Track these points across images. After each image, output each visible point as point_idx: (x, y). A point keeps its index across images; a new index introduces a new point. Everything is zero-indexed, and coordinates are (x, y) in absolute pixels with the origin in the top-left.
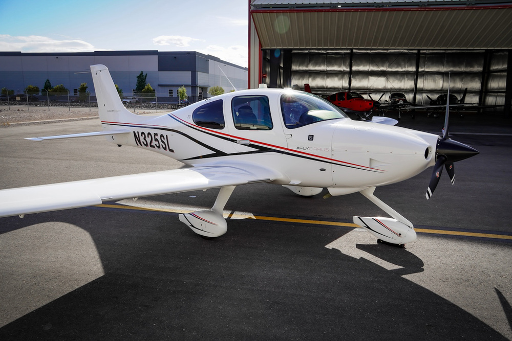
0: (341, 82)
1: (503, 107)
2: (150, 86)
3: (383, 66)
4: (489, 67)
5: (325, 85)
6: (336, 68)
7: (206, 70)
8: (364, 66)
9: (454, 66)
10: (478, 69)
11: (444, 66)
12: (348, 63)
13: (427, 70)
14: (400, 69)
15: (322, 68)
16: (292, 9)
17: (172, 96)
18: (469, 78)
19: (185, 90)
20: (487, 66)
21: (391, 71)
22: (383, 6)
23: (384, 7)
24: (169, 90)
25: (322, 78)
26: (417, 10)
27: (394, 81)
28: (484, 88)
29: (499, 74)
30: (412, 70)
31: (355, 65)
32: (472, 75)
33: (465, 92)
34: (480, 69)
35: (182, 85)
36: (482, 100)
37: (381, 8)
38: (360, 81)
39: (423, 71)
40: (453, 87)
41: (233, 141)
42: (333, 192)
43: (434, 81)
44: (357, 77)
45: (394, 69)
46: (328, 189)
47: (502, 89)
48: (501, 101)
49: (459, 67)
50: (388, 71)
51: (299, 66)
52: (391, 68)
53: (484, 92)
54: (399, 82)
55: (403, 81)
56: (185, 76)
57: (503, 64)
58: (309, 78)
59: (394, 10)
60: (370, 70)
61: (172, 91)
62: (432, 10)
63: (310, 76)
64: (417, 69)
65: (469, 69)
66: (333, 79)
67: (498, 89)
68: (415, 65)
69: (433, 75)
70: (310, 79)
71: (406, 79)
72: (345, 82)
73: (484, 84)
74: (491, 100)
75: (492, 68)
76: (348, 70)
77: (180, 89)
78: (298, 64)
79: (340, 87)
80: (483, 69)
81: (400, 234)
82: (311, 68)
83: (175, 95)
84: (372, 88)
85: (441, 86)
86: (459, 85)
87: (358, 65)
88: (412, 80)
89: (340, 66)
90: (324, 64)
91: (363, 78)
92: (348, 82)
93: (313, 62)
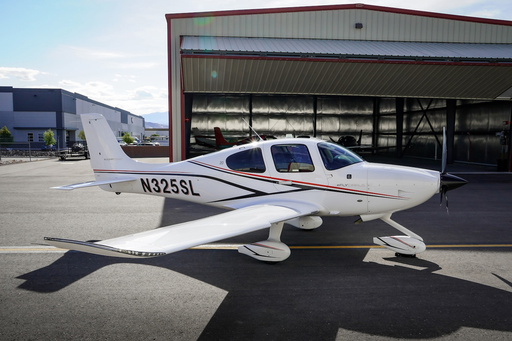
0: (241, 124)
1: (394, 148)
2: (7, 130)
3: (282, 109)
4: (378, 110)
5: (225, 128)
6: (235, 110)
7: (73, 111)
8: (264, 108)
9: (348, 109)
10: (369, 112)
11: (339, 108)
12: (247, 105)
13: (324, 112)
14: (299, 112)
15: (222, 110)
16: (223, 55)
17: (32, 140)
18: (362, 121)
19: (53, 134)
20: (376, 110)
21: (291, 114)
22: (308, 56)
23: (309, 58)
24: (29, 134)
25: (221, 120)
26: (338, 61)
27: (294, 123)
28: (376, 130)
29: (388, 117)
30: (310, 112)
31: (254, 107)
32: (364, 118)
33: (361, 134)
34: (371, 112)
35: (48, 128)
36: (375, 142)
37: (306, 58)
38: (261, 123)
39: (321, 114)
40: (349, 129)
41: (275, 182)
42: (365, 218)
43: (332, 123)
44: (257, 120)
45: (293, 112)
46: (361, 216)
47: (392, 130)
48: (392, 142)
49: (353, 110)
50: (288, 113)
51: (197, 108)
52: (290, 111)
53: (376, 134)
54: (299, 124)
55: (302, 123)
56: (49, 118)
57: (391, 108)
58: (208, 120)
59: (318, 60)
60: (270, 112)
61: (32, 134)
62: (350, 61)
63: (209, 119)
64: (315, 111)
65: (361, 112)
66: (233, 121)
67: (389, 130)
68: (313, 107)
69: (330, 118)
70: (209, 122)
71: (305, 121)
72: (246, 124)
73: (376, 126)
74: (383, 141)
75: (381, 112)
76: (248, 112)
77: (46, 133)
78: (196, 106)
79: (241, 129)
80: (374, 112)
81: (414, 247)
82: (210, 110)
83: (36, 139)
84: (273, 131)
85: (338, 128)
86: (354, 127)
87: (258, 107)
88: (311, 122)
89: (240, 108)
90: (223, 106)
91: (264, 120)
92: (248, 124)
93: (211, 104)
